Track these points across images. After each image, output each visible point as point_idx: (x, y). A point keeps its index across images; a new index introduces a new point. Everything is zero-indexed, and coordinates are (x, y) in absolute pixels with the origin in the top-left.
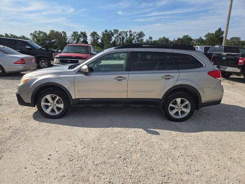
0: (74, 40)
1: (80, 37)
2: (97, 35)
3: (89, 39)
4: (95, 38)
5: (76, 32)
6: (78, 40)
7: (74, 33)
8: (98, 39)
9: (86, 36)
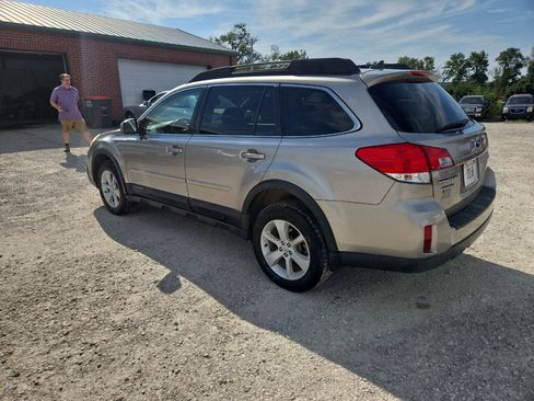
0: (451, 73)
1: (469, 65)
2: (520, 55)
3: (493, 70)
4: (512, 66)
5: (461, 56)
6: (462, 72)
7: (454, 57)
8: (520, 66)
9: (486, 64)
